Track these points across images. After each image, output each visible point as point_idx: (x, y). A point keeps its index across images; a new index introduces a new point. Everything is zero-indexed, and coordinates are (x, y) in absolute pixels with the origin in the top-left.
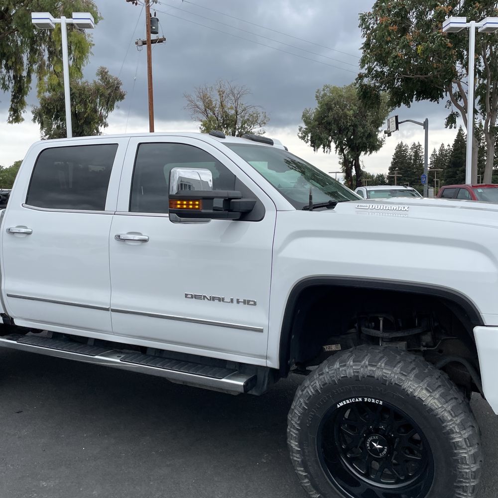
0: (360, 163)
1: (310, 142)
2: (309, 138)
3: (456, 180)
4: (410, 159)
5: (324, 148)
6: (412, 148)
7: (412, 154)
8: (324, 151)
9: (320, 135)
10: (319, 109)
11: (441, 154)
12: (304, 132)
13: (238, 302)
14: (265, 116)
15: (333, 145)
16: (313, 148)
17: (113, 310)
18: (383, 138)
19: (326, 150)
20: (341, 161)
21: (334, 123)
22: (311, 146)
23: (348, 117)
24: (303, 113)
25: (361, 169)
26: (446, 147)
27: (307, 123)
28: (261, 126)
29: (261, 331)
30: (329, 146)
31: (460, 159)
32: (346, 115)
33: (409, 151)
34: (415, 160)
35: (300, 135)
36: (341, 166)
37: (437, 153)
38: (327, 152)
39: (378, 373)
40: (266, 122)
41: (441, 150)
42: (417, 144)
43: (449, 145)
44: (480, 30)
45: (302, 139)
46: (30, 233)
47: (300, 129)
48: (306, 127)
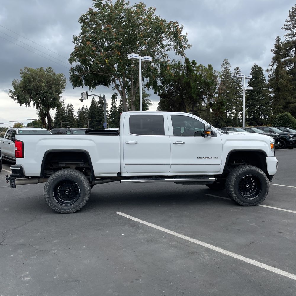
0: (50, 114)
1: (17, 100)
2: (16, 98)
3: (93, 125)
4: (67, 113)
5: (26, 104)
6: (67, 107)
7: (68, 110)
8: (26, 106)
9: (25, 96)
10: (22, 81)
11: (83, 111)
12: (13, 93)
13: (213, 158)
15: (32, 103)
16: (19, 104)
17: (172, 165)
18: (63, 101)
19: (28, 106)
20: (38, 113)
21: (34, 90)
22: (18, 102)
23: (42, 87)
24: (13, 82)
25: (51, 118)
26: (85, 108)
27: (15, 88)
29: (219, 165)
30: (29, 104)
31: (94, 114)
32: (41, 86)
33: (66, 108)
34: (69, 114)
35: (10, 95)
36: (38, 116)
37: (81, 110)
38: (28, 107)
39: (251, 169)
41: (83, 109)
42: (70, 105)
43: (87, 107)
44: (142, 60)
45: (11, 98)
46: (137, 143)
47: (10, 91)
48: (14, 90)
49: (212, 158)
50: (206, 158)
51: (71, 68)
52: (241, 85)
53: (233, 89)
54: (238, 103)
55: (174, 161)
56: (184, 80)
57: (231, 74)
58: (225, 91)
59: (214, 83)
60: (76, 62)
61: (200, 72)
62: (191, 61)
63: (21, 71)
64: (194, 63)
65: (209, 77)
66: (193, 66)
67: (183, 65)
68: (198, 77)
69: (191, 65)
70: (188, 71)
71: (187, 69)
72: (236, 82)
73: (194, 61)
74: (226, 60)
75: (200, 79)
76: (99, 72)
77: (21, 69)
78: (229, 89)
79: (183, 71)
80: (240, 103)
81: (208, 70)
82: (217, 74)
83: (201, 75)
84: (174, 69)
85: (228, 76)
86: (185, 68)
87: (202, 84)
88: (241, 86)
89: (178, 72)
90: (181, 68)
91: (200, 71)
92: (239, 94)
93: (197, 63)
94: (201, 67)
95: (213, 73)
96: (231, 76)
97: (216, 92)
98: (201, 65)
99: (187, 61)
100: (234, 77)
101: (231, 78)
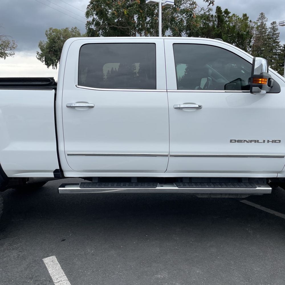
1: (44, 62)
2: (44, 59)
5: (53, 66)
8: (53, 68)
9: (51, 58)
10: (49, 42)
12: (40, 55)
13: (268, 141)
14: (14, 43)
16: (47, 66)
17: (171, 156)
19: (54, 67)
21: (59, 51)
22: (45, 64)
24: (39, 43)
27: (42, 50)
28: (11, 50)
29: (283, 157)
30: (56, 65)
35: (38, 57)
40: (15, 47)
44: (163, 5)
45: (39, 60)
46: (93, 107)
47: (38, 53)
48: (41, 52)
49: (266, 141)
50: (251, 141)
51: (88, 22)
52: (278, 41)
53: (269, 46)
54: (273, 61)
55: (177, 148)
56: (214, 32)
57: (267, 29)
58: (260, 48)
59: (249, 35)
60: (93, 15)
61: (232, 23)
62: (223, 10)
63: (46, 32)
64: (227, 12)
65: (244, 29)
66: (225, 15)
67: (214, 15)
68: (231, 28)
69: (223, 15)
70: (219, 23)
71: (218, 20)
72: (273, 38)
73: (227, 10)
74: (262, 14)
75: (233, 31)
76: (117, 25)
77: (46, 30)
78: (264, 46)
79: (213, 22)
80: (276, 61)
81: (243, 20)
82: (253, 25)
83: (234, 26)
84: (203, 21)
85: (263, 31)
86: (216, 19)
87: (235, 37)
88: (279, 43)
89: (207, 23)
90: (211, 19)
91: (234, 22)
92: (275, 51)
93: (230, 13)
94: (234, 17)
95: (248, 24)
96: (267, 31)
97: (251, 46)
98: (234, 15)
99: (219, 9)
100: (269, 32)
101: (267, 34)
